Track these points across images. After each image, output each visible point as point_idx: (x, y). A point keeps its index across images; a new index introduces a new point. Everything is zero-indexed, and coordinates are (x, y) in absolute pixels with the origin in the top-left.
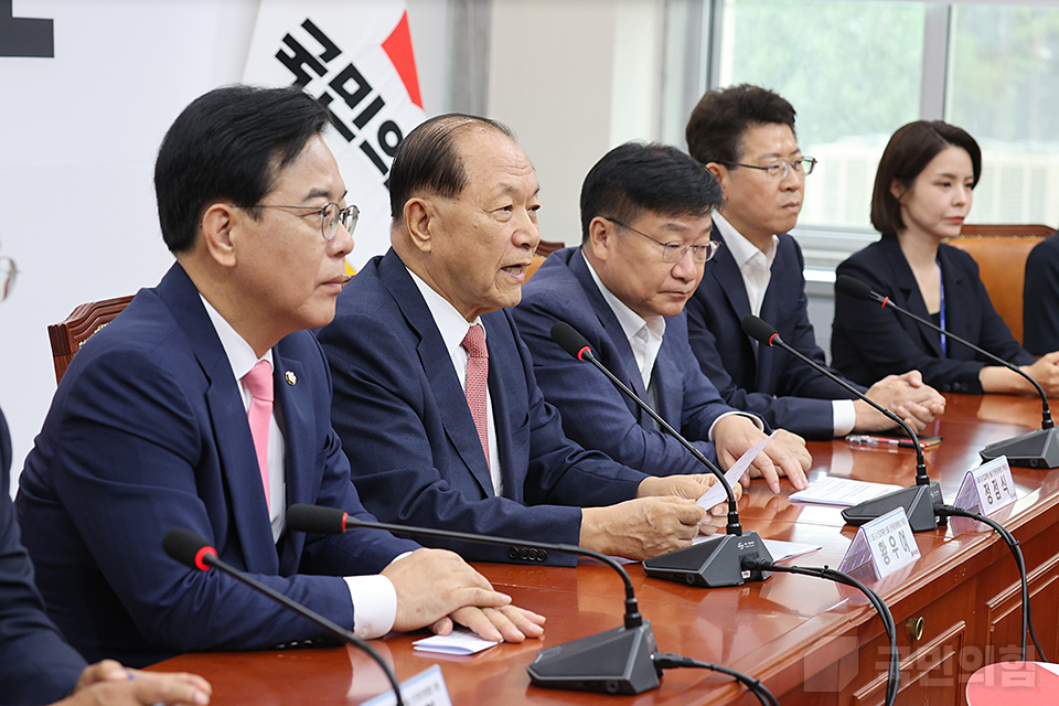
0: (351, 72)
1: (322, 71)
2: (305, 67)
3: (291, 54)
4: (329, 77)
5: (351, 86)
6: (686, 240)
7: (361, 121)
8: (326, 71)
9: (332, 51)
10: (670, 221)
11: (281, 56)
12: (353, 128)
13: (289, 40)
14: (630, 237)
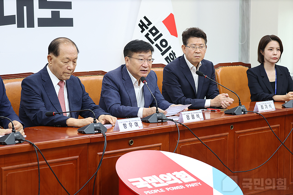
0: (154, 28)
1: (147, 28)
2: (144, 27)
3: (141, 24)
4: (149, 29)
5: (154, 31)
6: (145, 59)
7: (156, 40)
8: (148, 28)
9: (150, 23)
10: (140, 54)
11: (139, 25)
12: (154, 41)
13: (141, 21)
14: (132, 59)
